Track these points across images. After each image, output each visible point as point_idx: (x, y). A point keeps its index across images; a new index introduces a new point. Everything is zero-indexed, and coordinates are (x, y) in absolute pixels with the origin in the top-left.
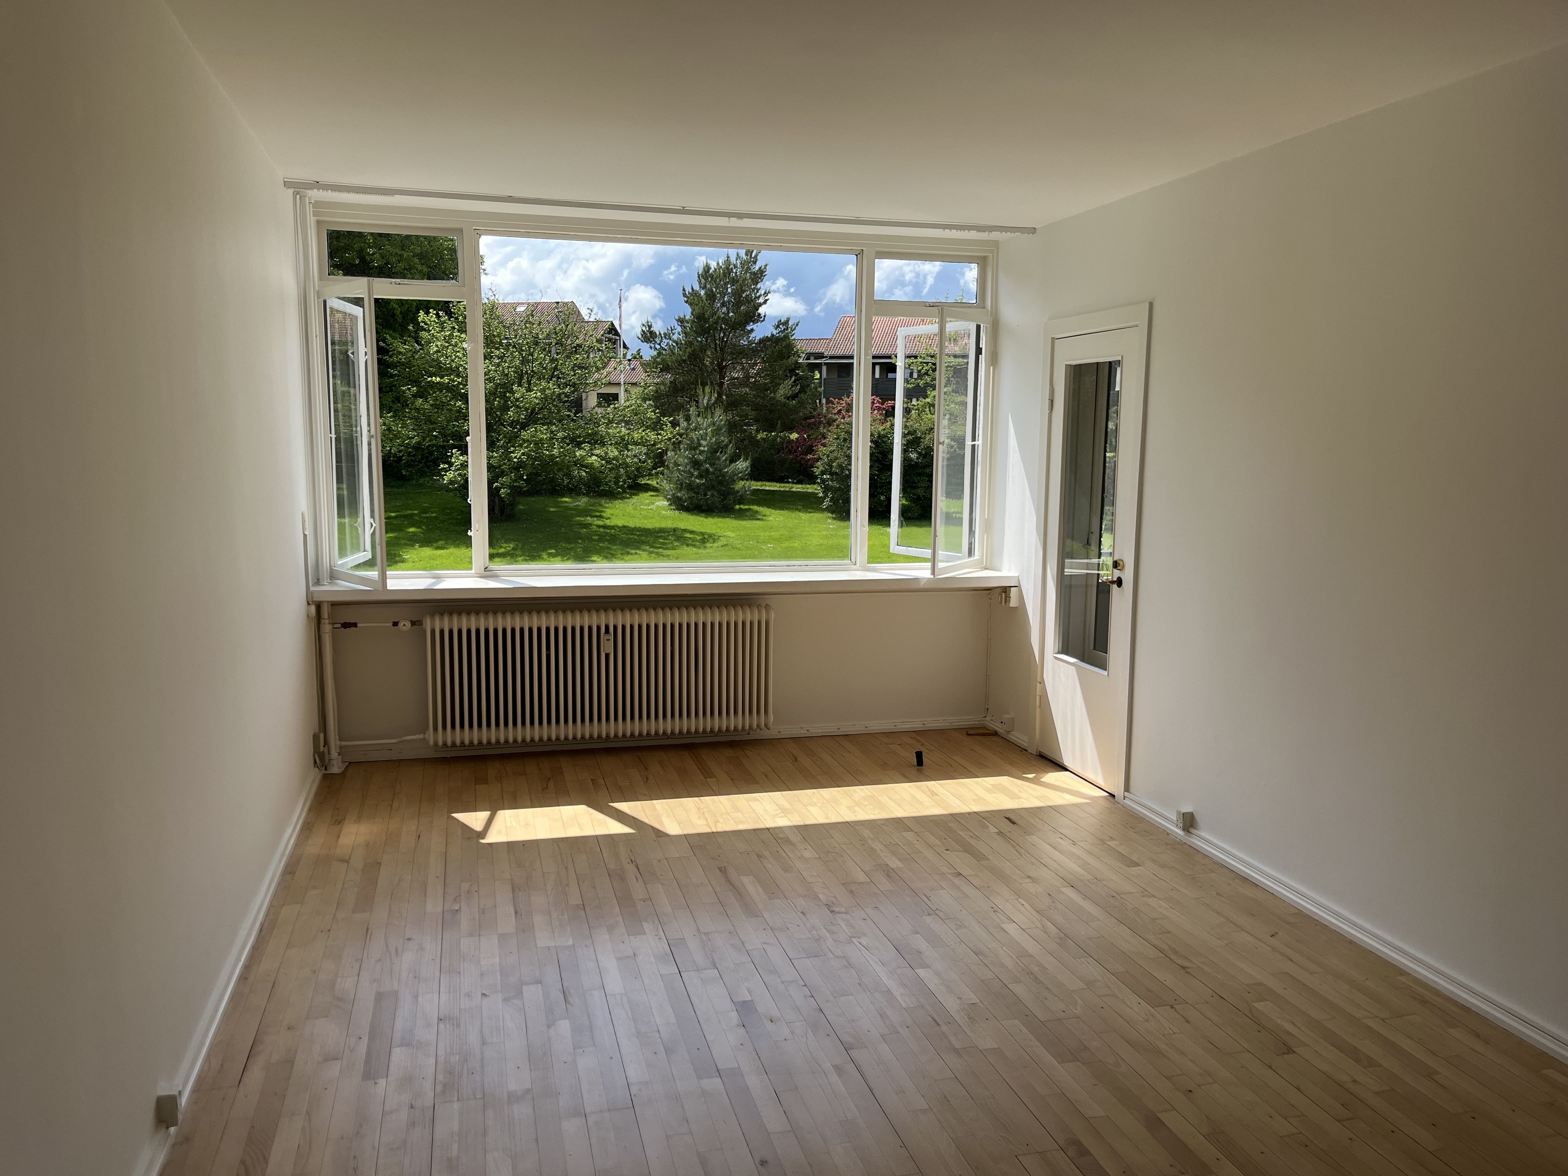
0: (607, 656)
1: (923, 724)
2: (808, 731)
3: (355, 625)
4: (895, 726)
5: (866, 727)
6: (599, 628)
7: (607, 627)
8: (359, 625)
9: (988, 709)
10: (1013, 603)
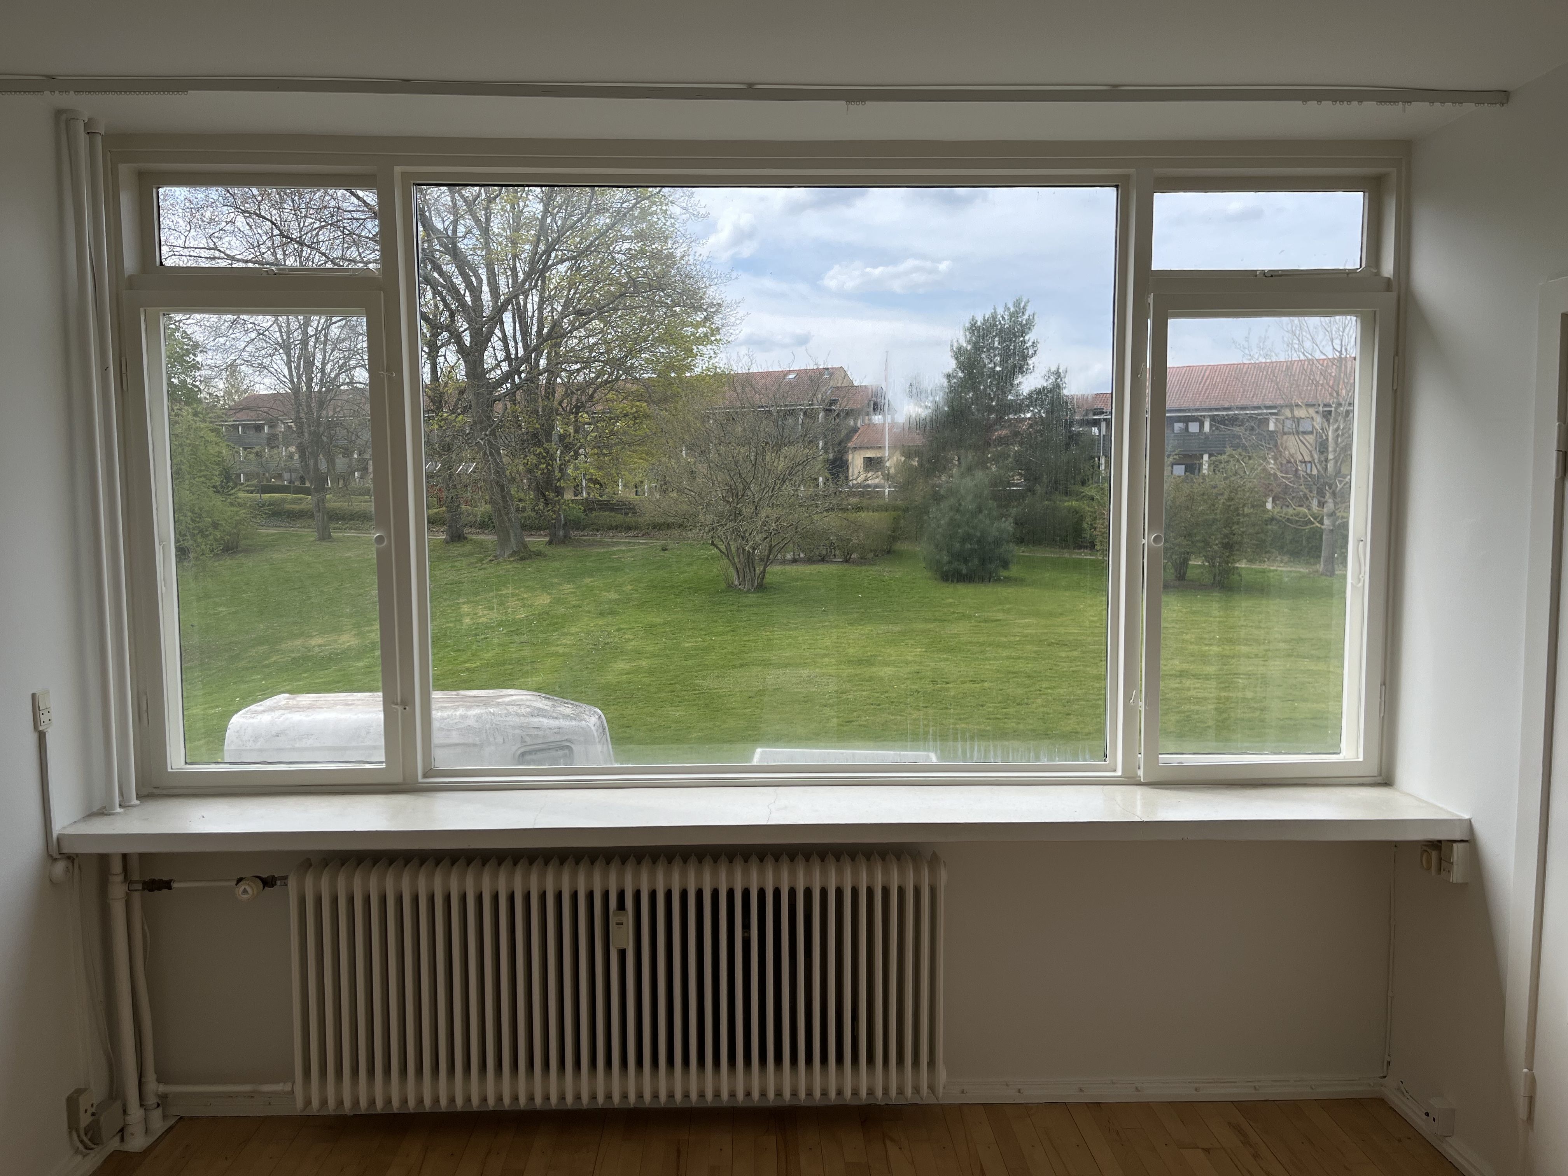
0: (622, 953)
1: (1255, 1087)
2: (1019, 1091)
3: (167, 885)
4: (1196, 1089)
5: (1137, 1089)
6: (606, 895)
7: (621, 895)
8: (175, 885)
9: (1389, 1063)
10: (1457, 875)
